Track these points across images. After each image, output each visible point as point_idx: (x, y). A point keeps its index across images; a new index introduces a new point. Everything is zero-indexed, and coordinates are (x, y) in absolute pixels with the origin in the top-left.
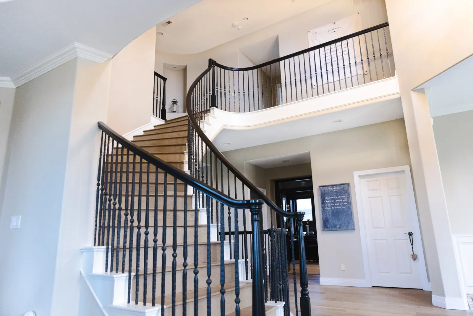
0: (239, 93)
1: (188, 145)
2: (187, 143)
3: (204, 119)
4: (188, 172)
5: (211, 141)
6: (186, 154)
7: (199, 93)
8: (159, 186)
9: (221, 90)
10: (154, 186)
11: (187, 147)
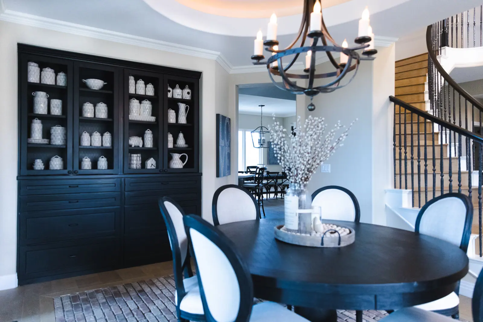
0: (468, 25)
1: (429, 75)
2: (427, 74)
3: (441, 54)
4: (429, 101)
5: (448, 74)
6: (427, 84)
7: (436, 30)
8: (401, 115)
9: (452, 25)
10: (399, 115)
11: (427, 77)
